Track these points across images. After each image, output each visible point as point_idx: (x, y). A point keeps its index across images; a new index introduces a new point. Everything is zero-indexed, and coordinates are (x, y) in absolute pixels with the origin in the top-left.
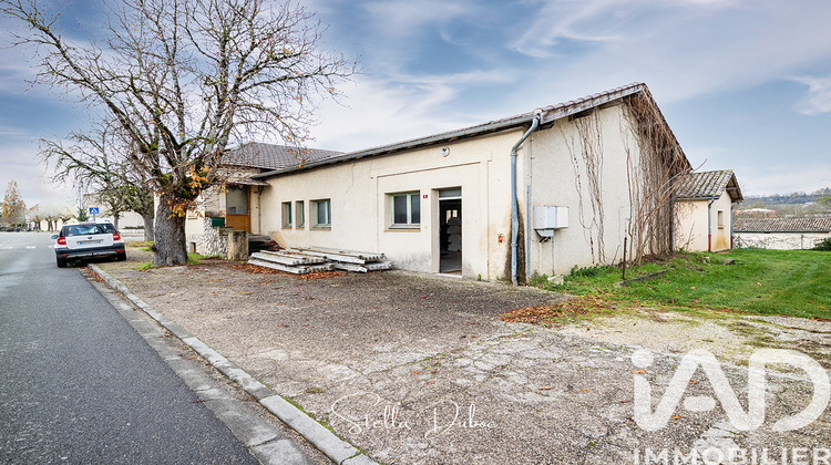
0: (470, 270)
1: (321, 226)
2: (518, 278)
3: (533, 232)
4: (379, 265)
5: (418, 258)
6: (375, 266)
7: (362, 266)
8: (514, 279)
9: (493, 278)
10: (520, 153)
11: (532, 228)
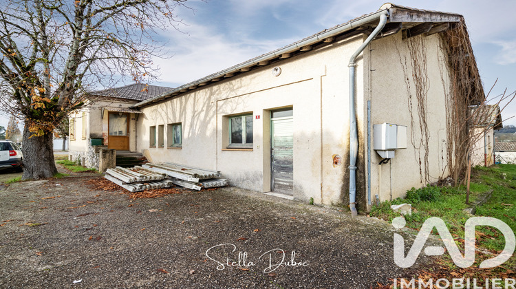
0: (301, 192)
1: (176, 145)
2: (357, 206)
3: (373, 153)
4: (214, 183)
5: (251, 176)
6: (210, 184)
7: (196, 184)
8: (352, 206)
9: (327, 202)
10: (360, 63)
11: (372, 149)
